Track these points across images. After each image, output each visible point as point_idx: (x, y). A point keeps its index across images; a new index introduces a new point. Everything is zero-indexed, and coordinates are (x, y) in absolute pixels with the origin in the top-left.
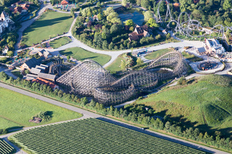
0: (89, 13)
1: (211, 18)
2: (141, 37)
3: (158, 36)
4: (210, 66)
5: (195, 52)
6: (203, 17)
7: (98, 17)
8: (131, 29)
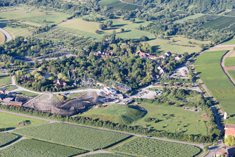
0: (21, 74)
1: (100, 78)
2: (63, 86)
3: (73, 86)
4: (111, 100)
5: (99, 94)
6: (96, 77)
7: (28, 76)
8: (54, 82)
